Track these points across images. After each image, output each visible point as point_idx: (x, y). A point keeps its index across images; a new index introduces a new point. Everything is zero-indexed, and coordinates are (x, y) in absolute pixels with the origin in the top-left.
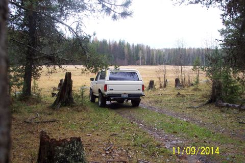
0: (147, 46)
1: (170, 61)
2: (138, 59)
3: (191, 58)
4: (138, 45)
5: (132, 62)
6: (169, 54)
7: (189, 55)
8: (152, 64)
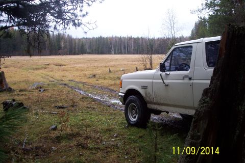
0: (68, 35)
1: (92, 51)
2: (60, 48)
3: (113, 46)
4: (59, 34)
5: (54, 52)
6: (90, 43)
7: (111, 44)
8: (75, 54)
